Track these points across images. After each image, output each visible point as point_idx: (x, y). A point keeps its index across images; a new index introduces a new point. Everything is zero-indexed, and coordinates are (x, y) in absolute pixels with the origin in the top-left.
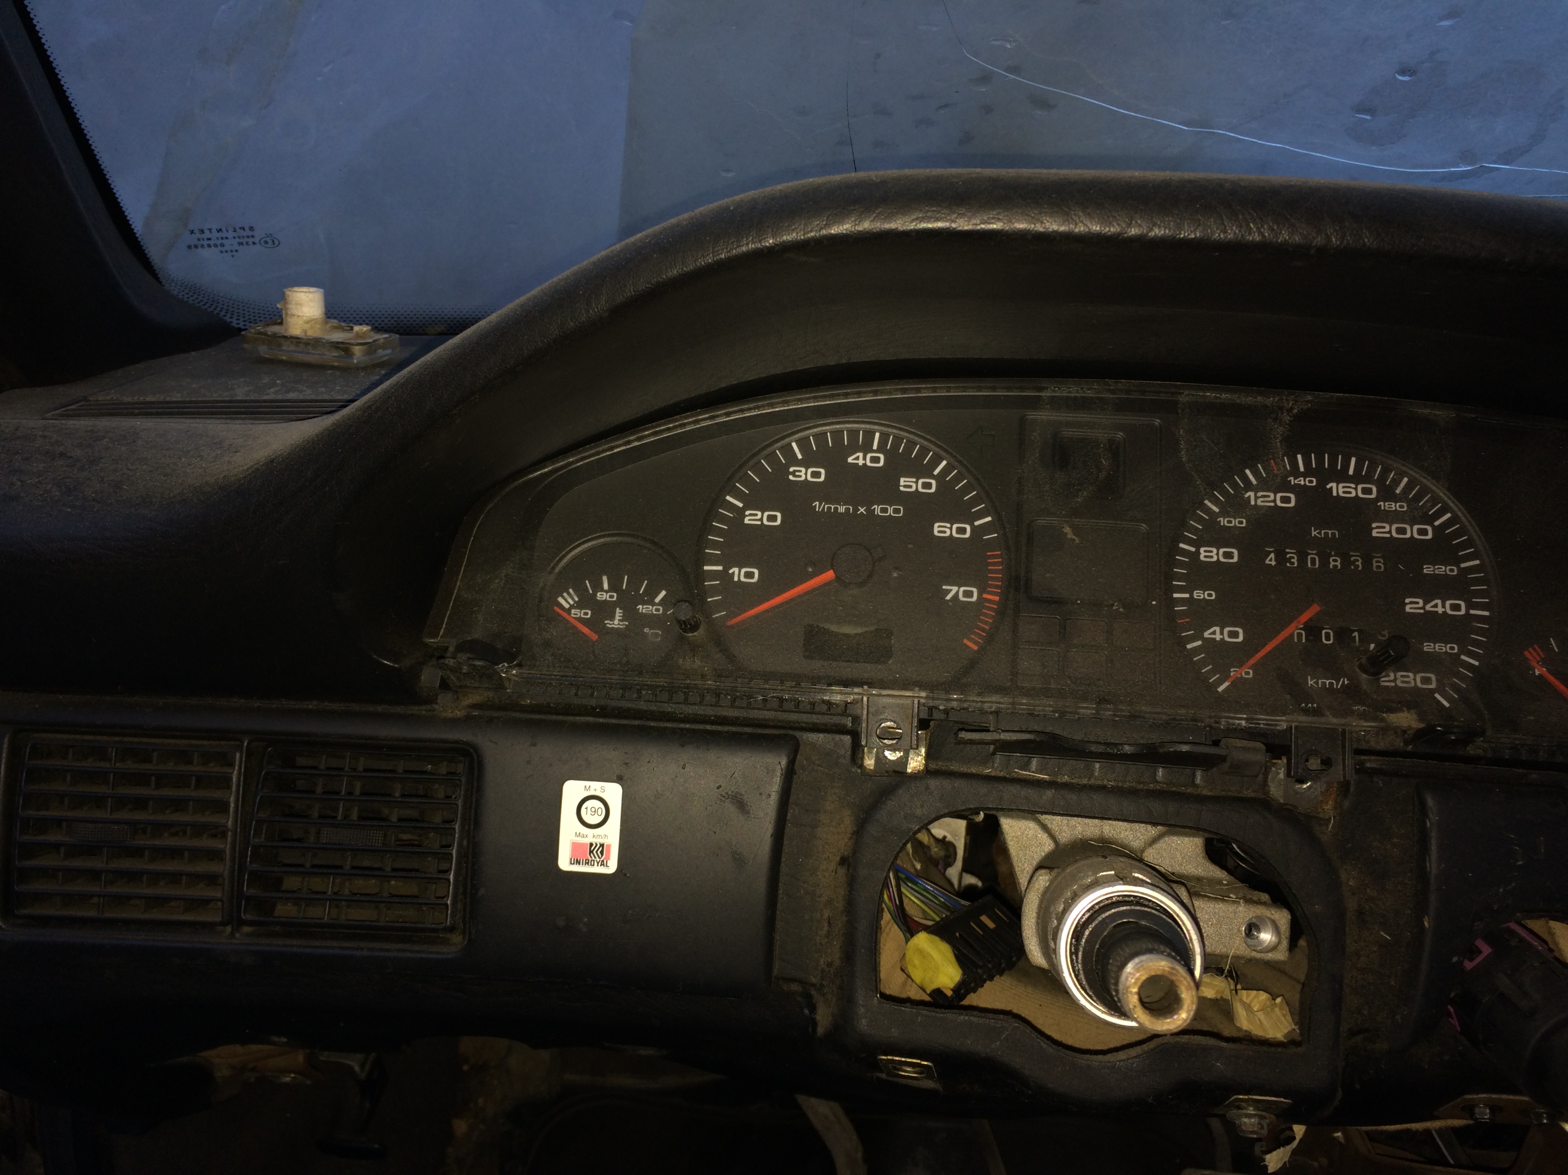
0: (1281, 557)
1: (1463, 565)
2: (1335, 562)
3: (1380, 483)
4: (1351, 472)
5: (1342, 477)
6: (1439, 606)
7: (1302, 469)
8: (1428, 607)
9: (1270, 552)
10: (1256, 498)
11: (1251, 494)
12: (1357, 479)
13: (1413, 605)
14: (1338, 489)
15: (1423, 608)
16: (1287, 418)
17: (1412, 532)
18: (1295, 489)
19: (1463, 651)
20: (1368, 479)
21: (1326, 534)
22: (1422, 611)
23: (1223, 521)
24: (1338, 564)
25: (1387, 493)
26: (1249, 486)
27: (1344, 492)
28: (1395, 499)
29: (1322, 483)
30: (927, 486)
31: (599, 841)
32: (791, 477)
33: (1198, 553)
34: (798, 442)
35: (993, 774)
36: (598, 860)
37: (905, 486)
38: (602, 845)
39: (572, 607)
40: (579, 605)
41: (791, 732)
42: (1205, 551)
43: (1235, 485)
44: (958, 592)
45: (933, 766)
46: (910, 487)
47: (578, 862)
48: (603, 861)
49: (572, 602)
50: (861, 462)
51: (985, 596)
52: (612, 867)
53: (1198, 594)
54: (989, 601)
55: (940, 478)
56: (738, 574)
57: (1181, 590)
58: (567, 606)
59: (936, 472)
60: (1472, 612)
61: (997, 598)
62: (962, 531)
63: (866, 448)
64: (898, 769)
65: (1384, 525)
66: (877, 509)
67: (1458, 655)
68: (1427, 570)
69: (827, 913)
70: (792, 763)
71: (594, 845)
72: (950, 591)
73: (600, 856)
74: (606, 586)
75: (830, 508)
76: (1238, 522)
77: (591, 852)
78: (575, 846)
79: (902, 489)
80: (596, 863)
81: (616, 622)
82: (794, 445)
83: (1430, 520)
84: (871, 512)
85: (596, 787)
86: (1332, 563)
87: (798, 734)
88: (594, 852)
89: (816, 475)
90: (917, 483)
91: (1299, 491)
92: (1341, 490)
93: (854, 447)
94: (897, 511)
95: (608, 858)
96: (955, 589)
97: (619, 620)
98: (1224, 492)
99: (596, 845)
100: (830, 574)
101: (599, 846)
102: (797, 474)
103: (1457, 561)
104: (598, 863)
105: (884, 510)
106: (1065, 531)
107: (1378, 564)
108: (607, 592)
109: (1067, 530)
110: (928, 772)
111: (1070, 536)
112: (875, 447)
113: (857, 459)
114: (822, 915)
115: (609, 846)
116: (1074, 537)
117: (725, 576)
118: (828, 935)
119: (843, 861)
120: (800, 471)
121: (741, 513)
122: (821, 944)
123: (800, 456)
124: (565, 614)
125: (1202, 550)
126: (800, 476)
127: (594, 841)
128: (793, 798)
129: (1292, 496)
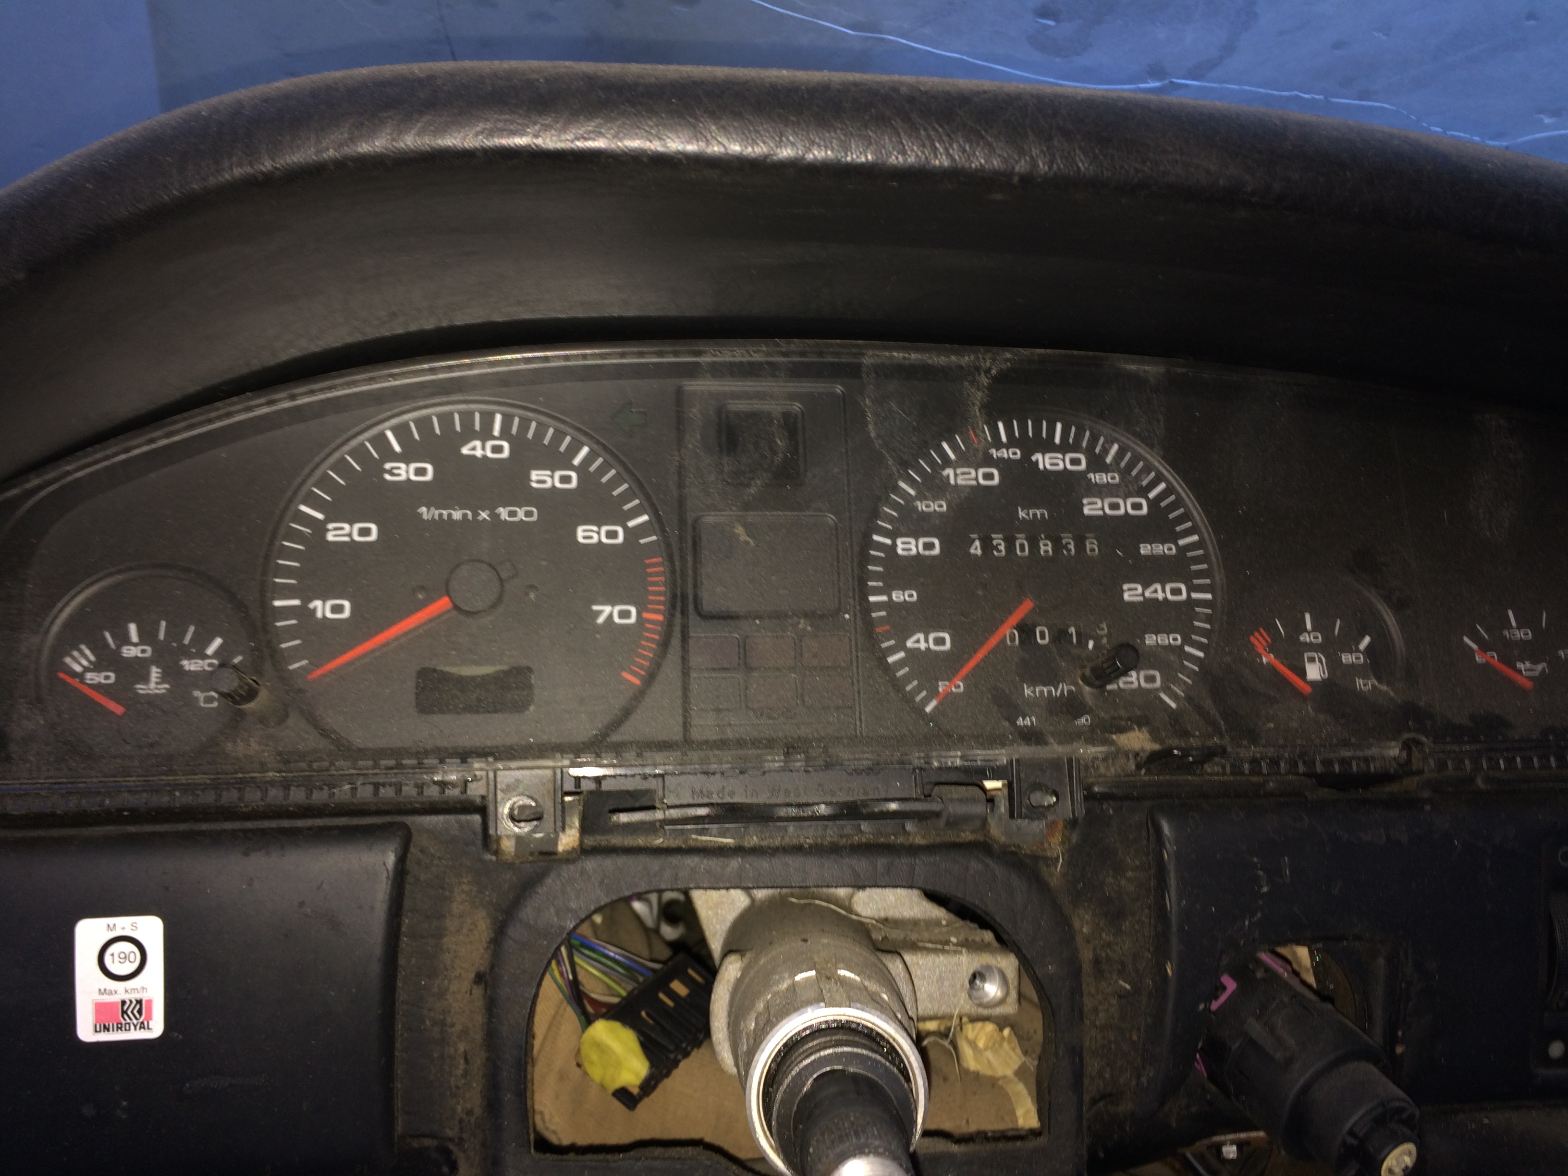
0: (987, 544)
1: (1181, 542)
2: (1046, 548)
3: (1090, 452)
4: (1057, 440)
5: (1048, 446)
6: (1159, 592)
7: (1004, 438)
8: (1148, 594)
9: (974, 540)
10: (956, 475)
11: (949, 472)
12: (1064, 448)
13: (1132, 593)
14: (1045, 461)
15: (1143, 595)
16: (984, 380)
17: (1126, 507)
18: (999, 464)
19: (1187, 640)
20: (1076, 448)
21: (1035, 515)
22: (1141, 599)
23: (921, 506)
24: (1050, 549)
25: (1097, 463)
26: (947, 463)
27: (1052, 464)
28: (1105, 469)
29: (1027, 456)
30: (566, 479)
31: (135, 996)
32: (388, 477)
33: (894, 545)
34: (394, 430)
35: (665, 845)
36: (135, 1021)
37: (539, 482)
38: (139, 1002)
39: (86, 670)
40: (97, 667)
41: (399, 819)
42: (903, 543)
43: (932, 463)
44: (611, 616)
45: (590, 841)
46: (544, 482)
47: (106, 1029)
48: (142, 1023)
49: (85, 663)
50: (479, 453)
51: (645, 615)
52: (156, 1028)
53: (898, 596)
54: (649, 621)
55: (581, 470)
56: (322, 608)
57: (877, 591)
58: (78, 669)
59: (576, 461)
60: (1194, 595)
61: (660, 618)
62: (612, 535)
63: (486, 435)
64: (546, 848)
65: (1094, 500)
66: (503, 513)
67: (1181, 648)
68: (1145, 549)
69: (462, 1047)
70: (402, 860)
71: (128, 1003)
72: (599, 613)
73: (138, 1016)
74: (134, 638)
75: (441, 515)
76: (939, 506)
77: (124, 1012)
78: (100, 1009)
79: (534, 485)
80: (132, 1027)
81: (152, 685)
82: (390, 435)
83: (1143, 492)
84: (495, 516)
85: (124, 924)
86: (1043, 548)
87: (409, 820)
88: (129, 1012)
89: (421, 472)
90: (552, 477)
91: (1003, 465)
92: (1047, 461)
93: (468, 434)
94: (528, 514)
95: (149, 1017)
96: (607, 609)
97: (157, 683)
98: (920, 471)
99: (131, 1002)
100: (443, 603)
101: (134, 1002)
102: (396, 471)
103: (1174, 537)
104: (135, 1026)
105: (512, 514)
106: (736, 531)
107: (1092, 546)
108: (135, 645)
109: (740, 530)
110: (583, 851)
111: (744, 537)
112: (496, 432)
113: (474, 449)
114: (456, 1051)
115: (149, 1002)
116: (748, 539)
117: (304, 614)
118: (465, 1074)
119: (479, 978)
120: (399, 468)
121: (320, 528)
122: (457, 1087)
123: (397, 448)
124: (75, 682)
125: (899, 541)
126: (399, 475)
127: (126, 997)
128: (407, 903)
129: (996, 472)
